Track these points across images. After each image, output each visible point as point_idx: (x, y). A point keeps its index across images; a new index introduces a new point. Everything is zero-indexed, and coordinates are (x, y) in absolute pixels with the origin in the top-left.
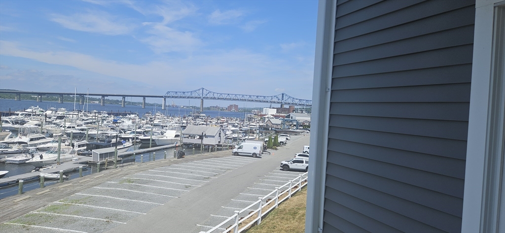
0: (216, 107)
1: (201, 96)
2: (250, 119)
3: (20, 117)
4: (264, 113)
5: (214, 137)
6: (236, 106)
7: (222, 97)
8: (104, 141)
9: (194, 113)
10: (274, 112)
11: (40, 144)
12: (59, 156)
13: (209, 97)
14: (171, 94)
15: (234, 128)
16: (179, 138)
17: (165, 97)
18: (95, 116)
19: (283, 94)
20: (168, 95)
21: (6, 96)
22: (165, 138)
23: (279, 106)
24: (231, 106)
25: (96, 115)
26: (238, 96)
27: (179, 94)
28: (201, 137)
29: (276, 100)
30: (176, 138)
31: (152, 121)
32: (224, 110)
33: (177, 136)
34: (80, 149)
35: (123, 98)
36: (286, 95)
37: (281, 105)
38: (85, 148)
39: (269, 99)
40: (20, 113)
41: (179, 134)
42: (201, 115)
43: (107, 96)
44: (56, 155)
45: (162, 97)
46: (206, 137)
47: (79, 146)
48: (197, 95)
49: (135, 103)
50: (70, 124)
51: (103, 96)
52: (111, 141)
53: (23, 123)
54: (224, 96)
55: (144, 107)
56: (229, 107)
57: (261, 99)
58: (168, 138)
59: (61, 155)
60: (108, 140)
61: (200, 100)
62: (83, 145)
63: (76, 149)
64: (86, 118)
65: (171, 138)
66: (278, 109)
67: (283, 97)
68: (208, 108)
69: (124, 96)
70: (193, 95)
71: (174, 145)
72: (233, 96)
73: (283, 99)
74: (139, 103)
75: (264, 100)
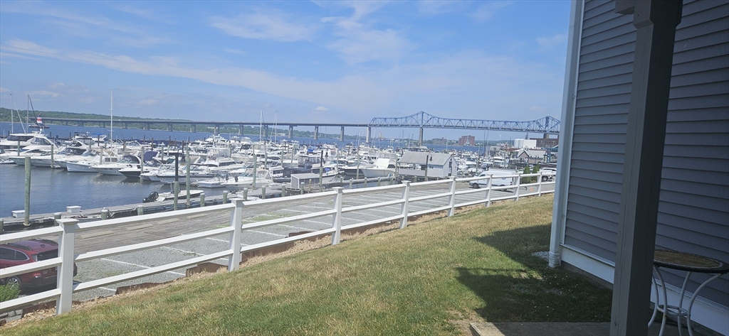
0: (441, 140)
1: (420, 123)
2: (493, 153)
3: (201, 147)
4: (516, 146)
5: (442, 166)
6: (472, 138)
7: (451, 125)
8: (303, 166)
9: (411, 145)
10: (533, 144)
11: (231, 170)
12: (255, 180)
13: (431, 124)
14: (378, 122)
15: (470, 163)
16: (394, 170)
17: (370, 126)
18: (285, 147)
19: (547, 118)
20: (374, 123)
21: (180, 128)
22: (375, 168)
23: (541, 136)
24: (464, 137)
25: (287, 145)
26: (475, 122)
27: (389, 122)
28: (424, 167)
29: (537, 127)
30: (389, 169)
31: (355, 153)
32: (453, 144)
33: (390, 166)
34: (275, 175)
35: (316, 128)
36: (553, 119)
37: (545, 136)
38: (282, 174)
39: (525, 126)
40: (201, 142)
41: (394, 164)
42: (421, 147)
43: (296, 125)
44: (252, 178)
45: (366, 126)
46: (432, 167)
47: (274, 172)
48: (414, 122)
49: (331, 135)
50: (258, 151)
51: (292, 125)
52: (311, 167)
53: (205, 151)
54: (454, 123)
55: (343, 139)
56: (460, 139)
57: (512, 126)
58: (379, 168)
59: (257, 179)
60: (308, 165)
61: (418, 130)
62: (278, 172)
63: (272, 175)
64: (275, 148)
65: (383, 168)
66: (538, 141)
67: (547, 122)
68: (430, 142)
69: (317, 126)
70: (409, 123)
71: (388, 178)
72: (468, 122)
73: (547, 126)
74: (336, 136)
75: (517, 127)
